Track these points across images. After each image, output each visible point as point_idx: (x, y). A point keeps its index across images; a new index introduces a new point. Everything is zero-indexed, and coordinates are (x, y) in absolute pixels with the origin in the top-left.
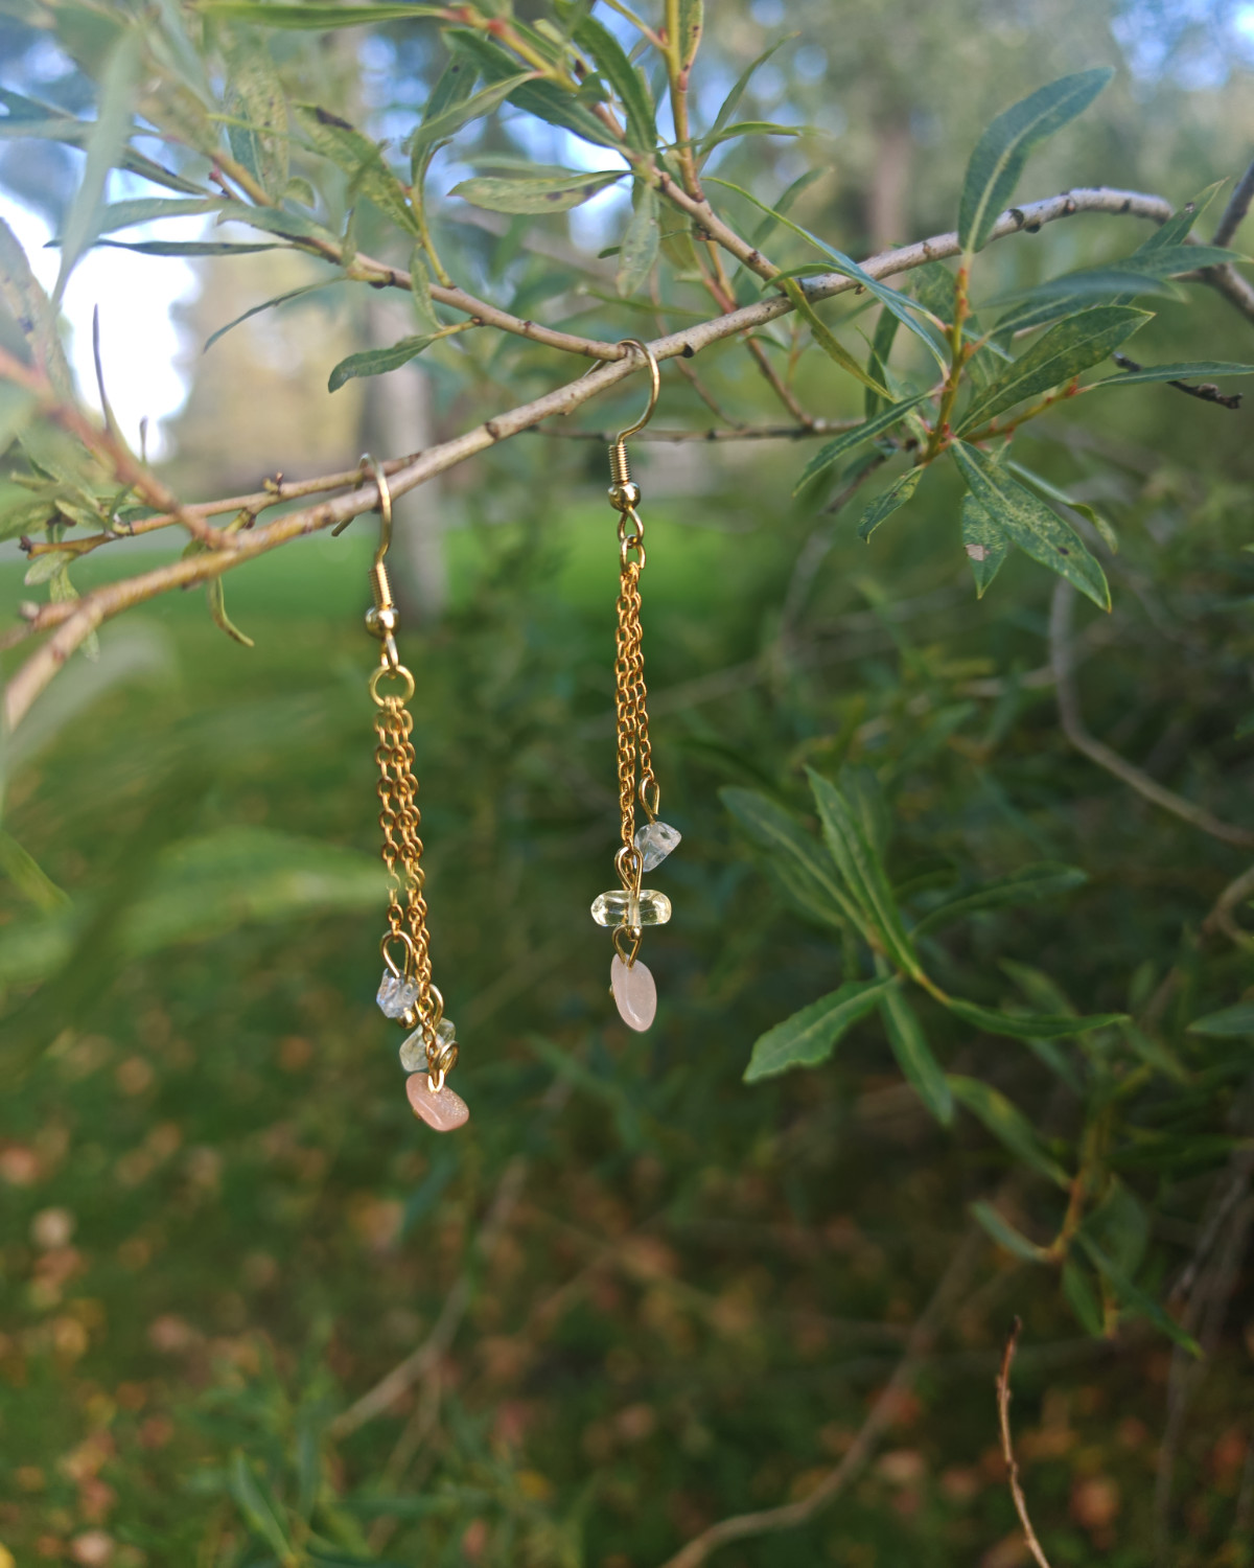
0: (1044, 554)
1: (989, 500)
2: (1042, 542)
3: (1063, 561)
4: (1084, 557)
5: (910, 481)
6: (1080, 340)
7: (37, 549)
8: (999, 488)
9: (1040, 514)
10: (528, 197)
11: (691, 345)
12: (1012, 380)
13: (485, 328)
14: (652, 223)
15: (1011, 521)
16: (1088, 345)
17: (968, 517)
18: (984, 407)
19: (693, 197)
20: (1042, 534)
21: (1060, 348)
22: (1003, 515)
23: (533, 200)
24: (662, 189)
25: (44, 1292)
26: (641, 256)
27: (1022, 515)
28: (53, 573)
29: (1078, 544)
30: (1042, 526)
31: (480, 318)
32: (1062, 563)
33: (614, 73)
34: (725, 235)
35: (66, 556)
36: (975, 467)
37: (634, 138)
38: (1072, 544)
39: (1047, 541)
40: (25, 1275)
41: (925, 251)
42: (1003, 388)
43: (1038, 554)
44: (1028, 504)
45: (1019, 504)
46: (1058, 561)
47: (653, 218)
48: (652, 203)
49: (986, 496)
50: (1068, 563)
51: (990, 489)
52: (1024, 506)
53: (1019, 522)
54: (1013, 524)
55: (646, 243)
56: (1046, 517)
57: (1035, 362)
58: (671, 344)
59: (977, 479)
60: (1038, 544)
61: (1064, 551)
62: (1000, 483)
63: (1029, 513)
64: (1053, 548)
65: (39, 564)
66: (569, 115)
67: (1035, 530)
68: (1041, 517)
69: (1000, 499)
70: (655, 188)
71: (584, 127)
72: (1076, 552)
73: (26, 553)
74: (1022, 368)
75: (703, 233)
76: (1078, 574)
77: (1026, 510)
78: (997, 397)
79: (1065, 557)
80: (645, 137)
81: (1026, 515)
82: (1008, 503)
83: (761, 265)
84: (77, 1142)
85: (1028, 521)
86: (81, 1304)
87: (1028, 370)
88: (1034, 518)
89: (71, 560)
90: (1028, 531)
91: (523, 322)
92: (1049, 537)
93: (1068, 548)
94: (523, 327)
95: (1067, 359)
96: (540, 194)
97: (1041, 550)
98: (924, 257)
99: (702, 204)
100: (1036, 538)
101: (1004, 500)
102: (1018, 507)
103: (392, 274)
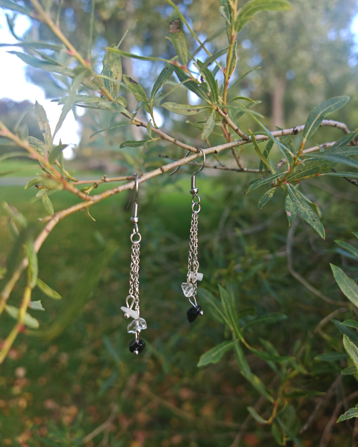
0: (309, 221)
1: (296, 203)
2: (309, 217)
3: (314, 223)
4: (319, 223)
5: (272, 192)
6: (324, 163)
7: (40, 187)
8: (298, 200)
9: (309, 209)
10: (182, 110)
11: (217, 151)
12: (304, 170)
13: (164, 140)
14: (213, 120)
15: (301, 210)
16: (326, 165)
17: (287, 204)
18: (295, 176)
19: (225, 113)
20: (309, 215)
21: (318, 164)
22: (299, 208)
23: (183, 111)
24: (217, 110)
25: (16, 390)
26: (209, 129)
27: (304, 209)
28: (43, 194)
29: (318, 219)
30: (309, 213)
31: (163, 137)
32: (313, 224)
33: (210, 82)
34: (231, 123)
35: (47, 190)
36: (293, 193)
37: (212, 97)
38: (316, 219)
39: (310, 217)
40: (11, 385)
41: (282, 133)
42: (301, 172)
43: (307, 220)
44: (306, 206)
45: (303, 205)
46: (312, 223)
47: (214, 119)
48: (214, 115)
49: (295, 201)
50: (315, 224)
51: (296, 200)
52: (305, 206)
53: (303, 210)
54: (302, 211)
55: (211, 126)
56: (310, 210)
57: (311, 167)
58: (212, 150)
59: (293, 196)
60: (307, 217)
61: (314, 221)
62: (299, 198)
63: (306, 208)
64: (311, 219)
65: (40, 191)
66: (197, 90)
67: (307, 213)
68: (309, 210)
69: (299, 203)
70: (215, 110)
71: (200, 94)
72: (317, 221)
73: (37, 188)
74: (307, 168)
75: (225, 122)
76: (317, 228)
77: (305, 207)
78: (299, 174)
79: (314, 222)
80: (215, 99)
81: (305, 209)
82: (301, 204)
83: (239, 132)
84: (29, 349)
85: (305, 210)
86: (26, 394)
87: (308, 169)
88: (307, 210)
89: (48, 191)
90: (305, 213)
91: (174, 140)
92: (311, 216)
93: (315, 220)
94: (174, 141)
95: (320, 168)
96: (185, 110)
97: (308, 219)
98: (282, 134)
99: (226, 115)
100: (307, 216)
101: (300, 204)
102: (303, 206)
103: (142, 123)
